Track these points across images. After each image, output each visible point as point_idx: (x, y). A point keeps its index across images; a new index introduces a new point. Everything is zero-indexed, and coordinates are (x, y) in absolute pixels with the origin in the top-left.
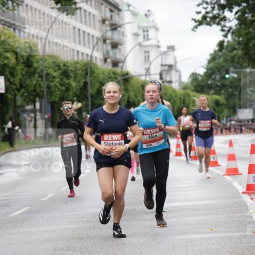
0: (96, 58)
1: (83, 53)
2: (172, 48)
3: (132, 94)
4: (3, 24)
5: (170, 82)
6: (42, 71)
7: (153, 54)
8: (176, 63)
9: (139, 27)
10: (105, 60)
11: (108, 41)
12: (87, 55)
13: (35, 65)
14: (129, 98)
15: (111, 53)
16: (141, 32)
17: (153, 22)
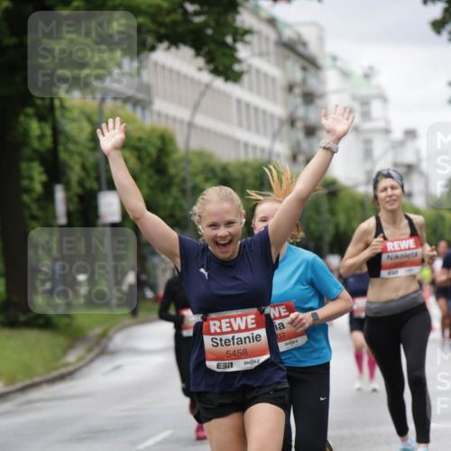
0: (278, 155)
1: (254, 148)
2: (411, 134)
3: (342, 218)
4: (115, 99)
5: (410, 195)
6: (184, 180)
7: (379, 146)
8: (419, 160)
9: (354, 98)
10: (294, 158)
11: (299, 124)
12: (263, 150)
13: (172, 170)
14: (337, 225)
15: (305, 145)
16: (357, 107)
17: (378, 87)
